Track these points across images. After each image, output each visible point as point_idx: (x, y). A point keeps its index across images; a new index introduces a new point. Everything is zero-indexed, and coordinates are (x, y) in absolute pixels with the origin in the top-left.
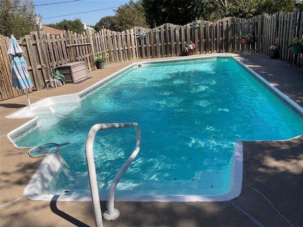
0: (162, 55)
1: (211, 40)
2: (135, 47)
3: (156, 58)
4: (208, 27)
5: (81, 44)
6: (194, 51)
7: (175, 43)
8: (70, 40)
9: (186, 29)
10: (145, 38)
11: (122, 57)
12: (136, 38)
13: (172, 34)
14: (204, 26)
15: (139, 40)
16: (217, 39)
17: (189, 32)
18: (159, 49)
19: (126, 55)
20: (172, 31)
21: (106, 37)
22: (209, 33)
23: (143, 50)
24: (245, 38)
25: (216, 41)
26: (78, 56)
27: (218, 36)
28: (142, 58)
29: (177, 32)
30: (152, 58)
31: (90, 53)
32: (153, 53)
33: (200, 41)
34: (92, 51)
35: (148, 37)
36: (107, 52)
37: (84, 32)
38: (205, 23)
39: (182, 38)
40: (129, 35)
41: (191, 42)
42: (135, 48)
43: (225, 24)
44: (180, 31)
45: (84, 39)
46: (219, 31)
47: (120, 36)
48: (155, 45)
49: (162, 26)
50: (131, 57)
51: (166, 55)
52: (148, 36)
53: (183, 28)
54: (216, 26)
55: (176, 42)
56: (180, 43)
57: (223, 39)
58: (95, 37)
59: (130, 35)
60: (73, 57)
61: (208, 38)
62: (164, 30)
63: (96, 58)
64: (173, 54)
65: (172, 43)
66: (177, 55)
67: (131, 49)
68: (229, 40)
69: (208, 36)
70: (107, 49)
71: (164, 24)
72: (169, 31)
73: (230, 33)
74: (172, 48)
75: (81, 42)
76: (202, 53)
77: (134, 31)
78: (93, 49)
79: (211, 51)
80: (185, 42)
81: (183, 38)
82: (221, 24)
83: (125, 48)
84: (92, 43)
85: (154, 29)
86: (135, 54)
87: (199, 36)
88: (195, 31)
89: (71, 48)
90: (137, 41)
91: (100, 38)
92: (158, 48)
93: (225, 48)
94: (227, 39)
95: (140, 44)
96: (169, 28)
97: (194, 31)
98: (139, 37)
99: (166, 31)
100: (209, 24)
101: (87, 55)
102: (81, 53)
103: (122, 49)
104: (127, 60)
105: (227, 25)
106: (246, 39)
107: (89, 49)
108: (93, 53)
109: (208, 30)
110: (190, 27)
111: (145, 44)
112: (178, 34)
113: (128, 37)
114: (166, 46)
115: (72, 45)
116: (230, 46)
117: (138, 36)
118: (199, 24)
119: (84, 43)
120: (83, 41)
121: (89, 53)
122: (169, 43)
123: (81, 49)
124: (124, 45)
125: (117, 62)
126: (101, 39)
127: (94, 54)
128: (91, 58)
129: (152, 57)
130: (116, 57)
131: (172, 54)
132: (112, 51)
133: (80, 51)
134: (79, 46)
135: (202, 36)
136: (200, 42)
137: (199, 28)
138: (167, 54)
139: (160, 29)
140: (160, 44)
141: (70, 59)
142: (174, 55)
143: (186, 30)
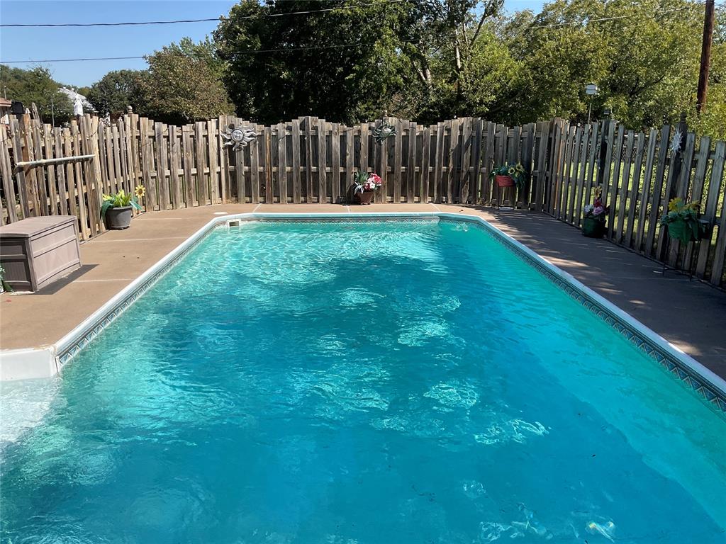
0: (292, 197)
1: (420, 170)
2: (218, 169)
3: (275, 205)
4: (412, 135)
5: (63, 159)
6: (377, 194)
7: (329, 168)
8: (30, 148)
9: (359, 136)
10: (247, 149)
11: (179, 195)
12: (222, 146)
13: (322, 146)
14: (404, 134)
15: (231, 152)
16: (434, 170)
17: (366, 144)
18: (284, 180)
19: (192, 191)
20: (322, 138)
21: (138, 138)
22: (414, 153)
23: (242, 181)
24: (506, 173)
25: (432, 174)
26: (51, 194)
27: (437, 161)
28: (237, 201)
29: (336, 141)
30: (264, 202)
31: (87, 184)
32: (269, 190)
33: (393, 169)
34: (93, 179)
35: (255, 147)
36: (137, 179)
37: (74, 122)
38: (405, 125)
39: (348, 157)
40: (204, 136)
41: (370, 170)
42: (219, 173)
43: (455, 134)
44: (343, 139)
45: (72, 143)
46: (440, 148)
47: (178, 137)
48: (274, 169)
49: (296, 123)
50: (207, 197)
51: (302, 199)
52: (255, 143)
53: (351, 132)
54: (434, 138)
55: (331, 167)
56: (341, 170)
57: (448, 169)
58: (104, 138)
59: (206, 137)
60: (36, 198)
61: (412, 166)
62: (301, 133)
63: (105, 199)
64: (321, 198)
65: (322, 167)
66: (332, 199)
67: (205, 174)
68: (464, 174)
69: (412, 160)
70: (138, 170)
71: (301, 118)
72: (315, 138)
73: (466, 157)
74: (320, 181)
75: (64, 153)
76: (397, 201)
77: (218, 128)
78: (98, 171)
79: (419, 196)
80: (355, 170)
81: (350, 157)
82: (445, 134)
83: (189, 171)
84: (95, 155)
85: (273, 127)
86: (217, 189)
87: (391, 157)
88: (380, 145)
89: (29, 170)
90: (225, 155)
91: (119, 139)
92: (282, 177)
93: (452, 193)
94: (458, 170)
95: (233, 162)
96: (316, 128)
97: (377, 144)
98: (230, 143)
99: (304, 136)
100: (417, 130)
101: (80, 192)
102: (62, 186)
103: (181, 172)
104: (194, 205)
105: (461, 137)
106: (510, 178)
107: (87, 170)
108: (96, 185)
109: (413, 144)
110: (370, 133)
111: (248, 163)
112: (336, 145)
113: (201, 141)
114: (304, 173)
115: (35, 162)
116: (466, 189)
117: (230, 140)
118: (392, 127)
119: (73, 154)
120: (69, 150)
121: (85, 184)
122: (313, 169)
123: (61, 172)
124: (188, 161)
125: (164, 209)
126: (123, 142)
127: (100, 185)
128: (90, 198)
129: (265, 199)
130: (163, 195)
131: (318, 196)
132: (152, 178)
133: (59, 179)
134: (55, 165)
135: (398, 157)
136: (393, 172)
137: (391, 138)
138: (305, 196)
139: (289, 129)
140: (288, 169)
141: (26, 205)
142: (324, 198)
143: (357, 138)
